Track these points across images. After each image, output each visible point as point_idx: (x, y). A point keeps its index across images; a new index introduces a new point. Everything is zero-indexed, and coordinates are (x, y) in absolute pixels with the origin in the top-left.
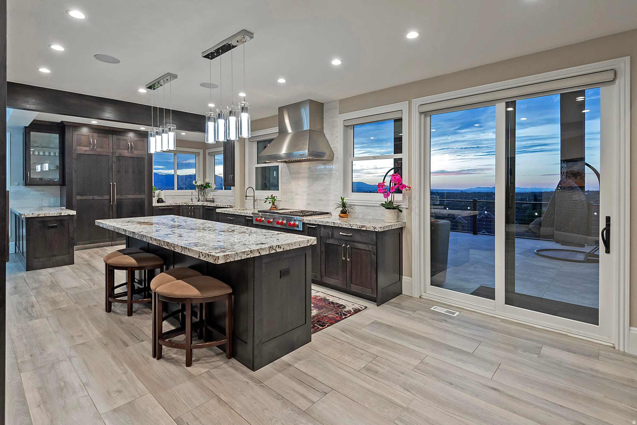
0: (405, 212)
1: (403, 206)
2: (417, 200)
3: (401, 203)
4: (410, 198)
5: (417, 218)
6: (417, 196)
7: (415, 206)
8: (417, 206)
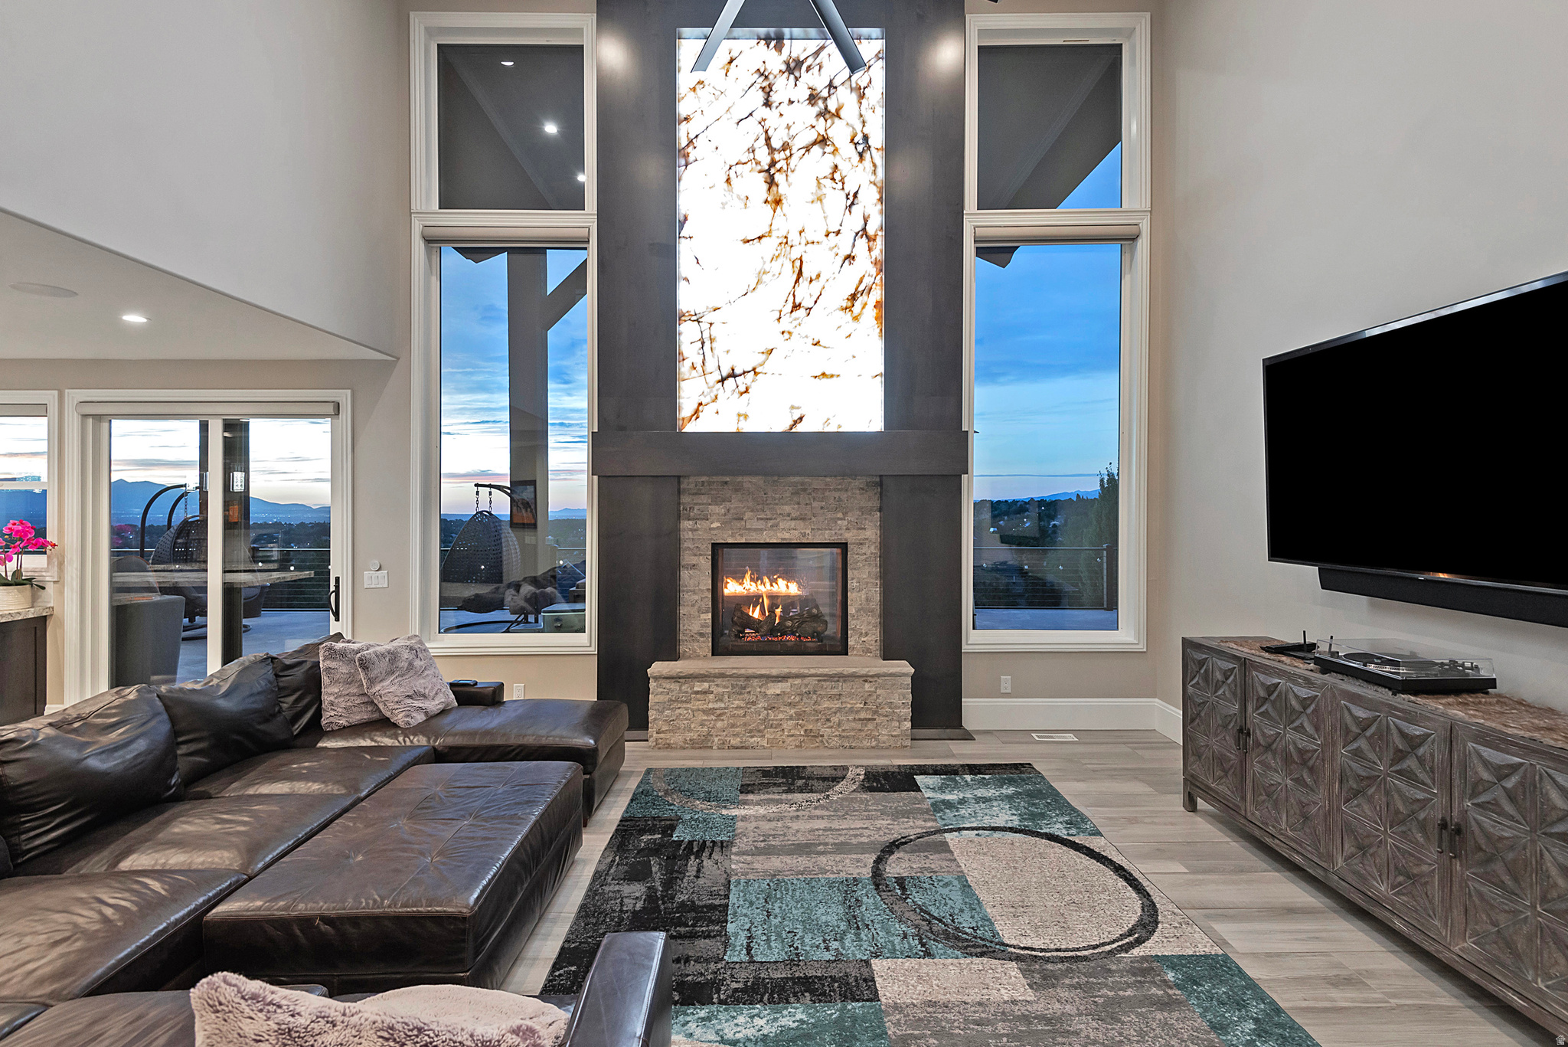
0: (50, 589)
1: (48, 579)
2: (75, 566)
3: (44, 574)
4: (61, 564)
5: (76, 597)
6: (74, 558)
7: (72, 578)
8: (74, 576)
